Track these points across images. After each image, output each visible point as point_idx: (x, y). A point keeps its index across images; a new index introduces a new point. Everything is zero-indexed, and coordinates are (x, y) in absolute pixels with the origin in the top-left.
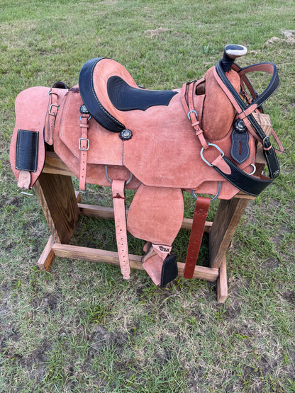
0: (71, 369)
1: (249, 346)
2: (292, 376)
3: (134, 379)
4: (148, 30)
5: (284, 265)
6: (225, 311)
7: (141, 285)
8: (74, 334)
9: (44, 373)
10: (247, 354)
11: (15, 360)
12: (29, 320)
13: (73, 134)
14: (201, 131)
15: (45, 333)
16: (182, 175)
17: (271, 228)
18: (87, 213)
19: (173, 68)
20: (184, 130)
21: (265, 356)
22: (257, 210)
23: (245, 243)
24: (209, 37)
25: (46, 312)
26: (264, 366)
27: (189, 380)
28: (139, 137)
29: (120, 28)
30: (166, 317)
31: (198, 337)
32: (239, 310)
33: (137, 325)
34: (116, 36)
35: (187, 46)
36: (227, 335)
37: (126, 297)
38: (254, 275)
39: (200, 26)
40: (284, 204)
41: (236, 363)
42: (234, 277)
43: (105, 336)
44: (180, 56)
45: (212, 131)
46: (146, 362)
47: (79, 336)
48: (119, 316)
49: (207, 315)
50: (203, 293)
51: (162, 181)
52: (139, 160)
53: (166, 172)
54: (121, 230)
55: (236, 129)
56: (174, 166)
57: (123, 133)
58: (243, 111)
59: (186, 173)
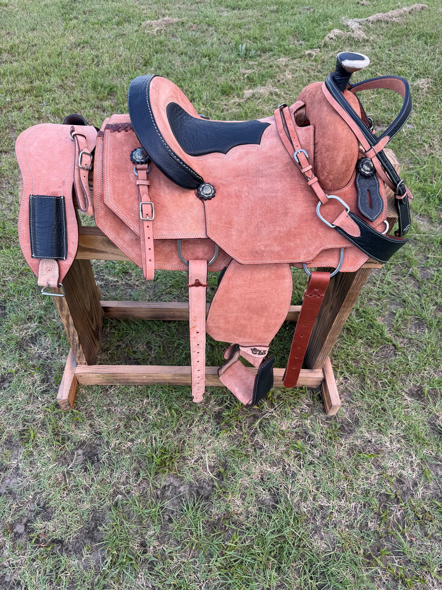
0: (143, 544)
1: (378, 467)
2: (438, 495)
3: (237, 540)
4: (148, 22)
5: (403, 353)
6: (339, 426)
7: (217, 408)
8: (136, 494)
9: (104, 558)
10: (377, 477)
11: (53, 548)
12: (62, 486)
13: (126, 196)
14: (316, 179)
15: (92, 501)
16: (292, 244)
17: (377, 305)
18: (115, 314)
19: (197, 81)
20: (288, 179)
21: (401, 475)
23: (348, 329)
24: (242, 31)
25: (86, 470)
26: (402, 489)
27: (311, 526)
28: (226, 194)
29: (102, 18)
30: (262, 447)
31: (311, 467)
32: (357, 422)
33: (225, 465)
34: (98, 31)
35: (212, 45)
36: (348, 457)
37: (200, 428)
38: (368, 372)
39: (225, 14)
40: (389, 270)
41: (366, 493)
42: (341, 379)
43: (182, 489)
44: (205, 61)
45: (331, 177)
46: (248, 512)
47: (143, 495)
48: (196, 457)
49: (317, 435)
50: (305, 406)
51: (265, 255)
52: (230, 228)
53: (269, 242)
54: (198, 333)
55: (361, 172)
56: (280, 232)
57: (202, 190)
58: (371, 148)
59: (298, 240)
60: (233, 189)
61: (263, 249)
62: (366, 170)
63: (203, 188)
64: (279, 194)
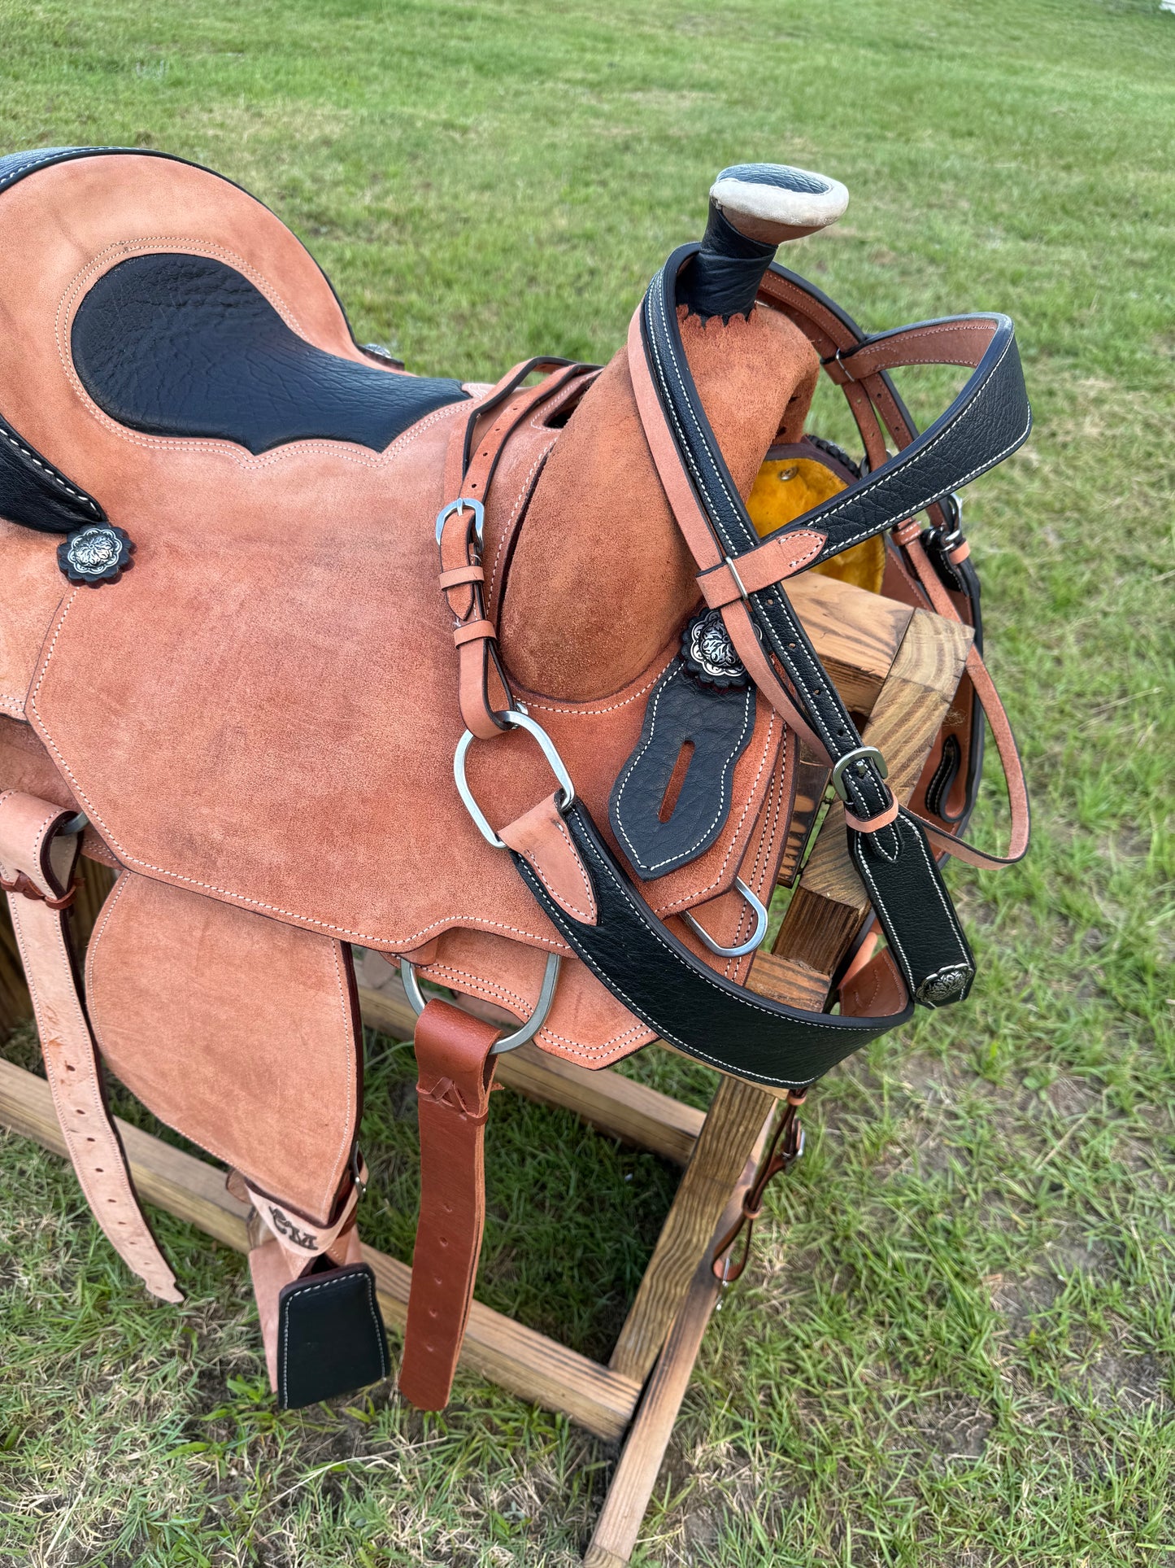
14: (480, 628)
16: (336, 860)
17: (1010, 1225)
20: (411, 602)
22: (971, 1109)
23: (851, 1270)
34: (634, 220)
37: (138, 1394)
39: (993, 244)
42: (724, 1445)
50: (532, 1491)
51: (219, 863)
52: (116, 713)
53: (247, 818)
54: (70, 1068)
55: (683, 658)
56: (299, 793)
57: (78, 546)
58: (724, 561)
59: (362, 849)
60: (193, 577)
61: (217, 836)
62: (707, 652)
63: (87, 539)
64: (350, 647)
